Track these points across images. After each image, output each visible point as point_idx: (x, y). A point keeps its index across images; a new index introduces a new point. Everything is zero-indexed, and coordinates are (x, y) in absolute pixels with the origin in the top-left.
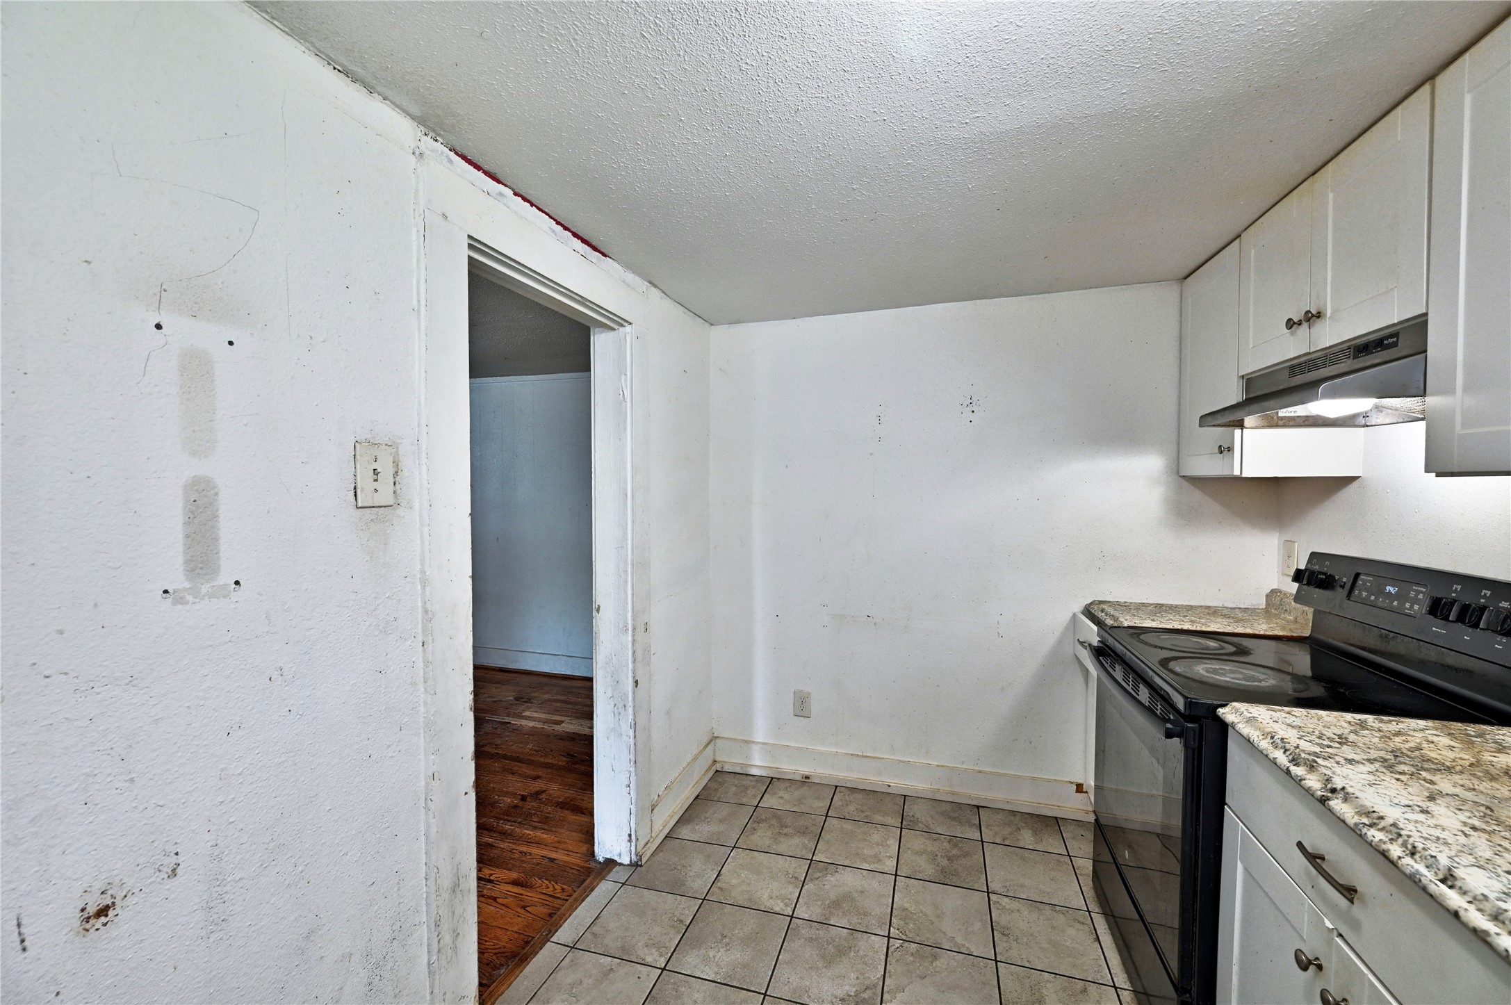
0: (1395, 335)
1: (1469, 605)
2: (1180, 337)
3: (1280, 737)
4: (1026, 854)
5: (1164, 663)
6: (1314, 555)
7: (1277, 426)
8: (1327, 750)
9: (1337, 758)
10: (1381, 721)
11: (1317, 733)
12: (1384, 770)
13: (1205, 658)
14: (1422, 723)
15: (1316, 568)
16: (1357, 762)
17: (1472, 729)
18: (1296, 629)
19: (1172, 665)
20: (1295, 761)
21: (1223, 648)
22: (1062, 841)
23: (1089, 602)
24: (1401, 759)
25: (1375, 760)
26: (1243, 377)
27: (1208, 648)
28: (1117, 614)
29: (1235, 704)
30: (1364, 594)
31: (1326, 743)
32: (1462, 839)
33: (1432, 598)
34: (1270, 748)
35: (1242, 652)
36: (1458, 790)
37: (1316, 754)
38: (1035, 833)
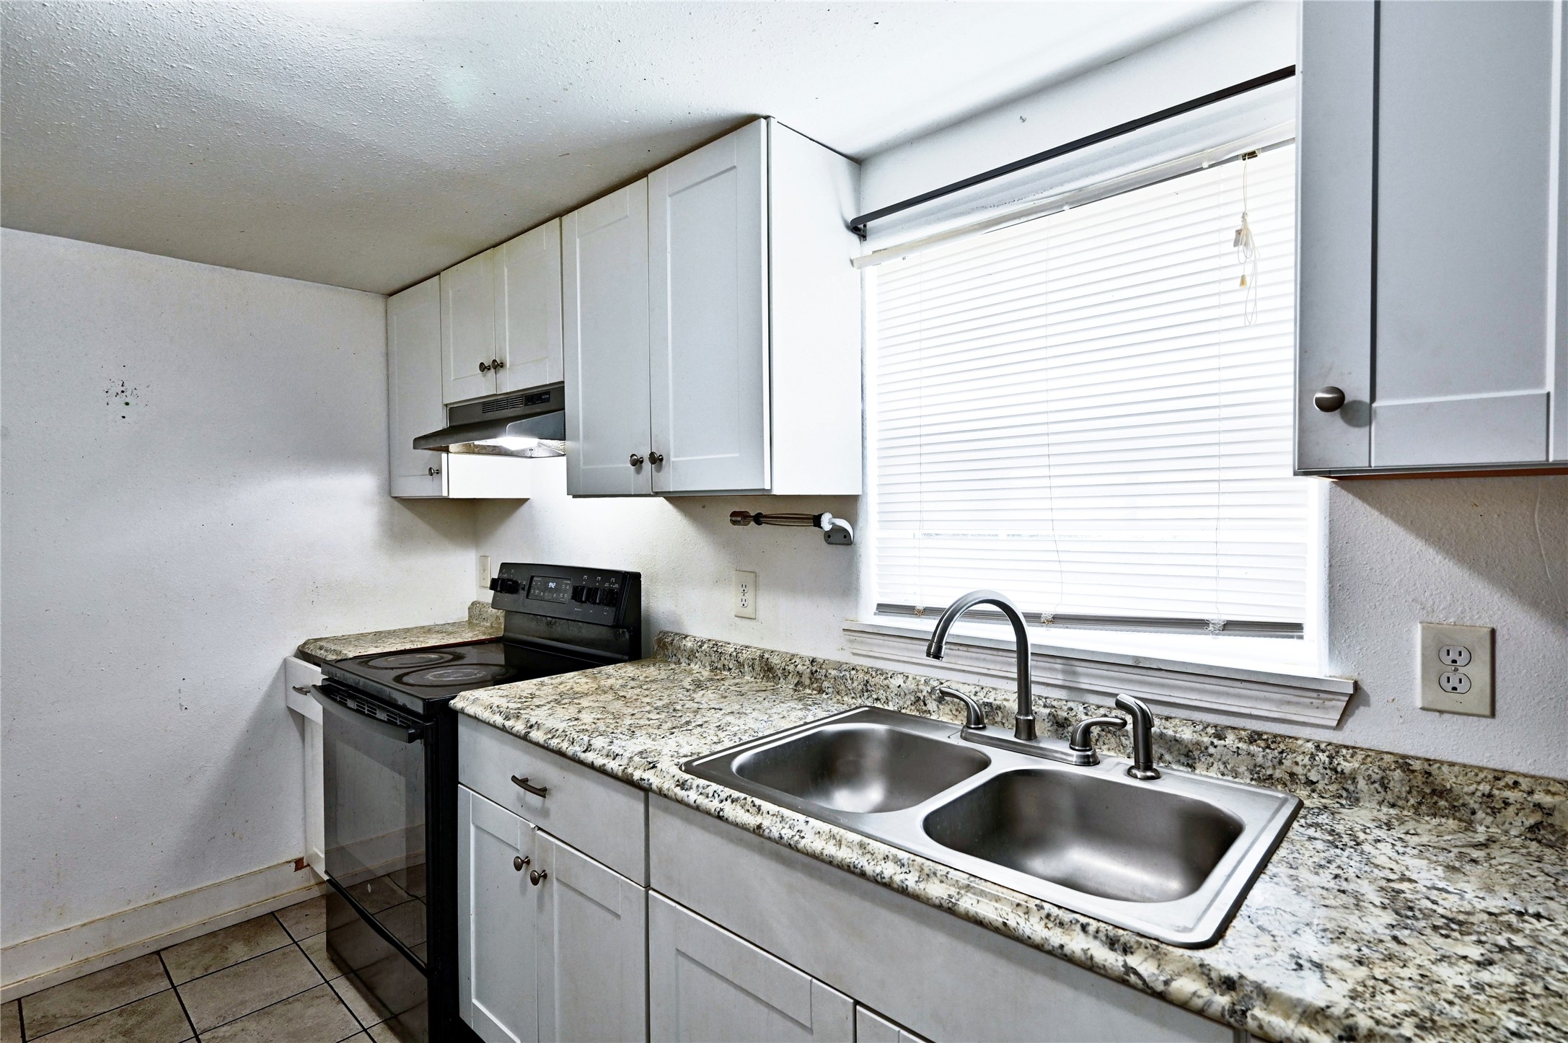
0: (547, 393)
1: (592, 588)
2: (387, 354)
3: (496, 705)
4: (241, 968)
5: (398, 679)
6: (504, 566)
7: (474, 453)
8: (525, 704)
9: (531, 707)
10: (552, 679)
11: (518, 696)
12: (556, 705)
13: (431, 668)
14: (572, 674)
15: (505, 576)
16: (543, 705)
17: (596, 670)
18: (493, 632)
19: (405, 679)
20: (507, 718)
21: (442, 658)
22: (285, 932)
23: (302, 642)
24: (564, 697)
25: (551, 701)
26: (446, 405)
27: (431, 660)
28: (338, 648)
29: (462, 693)
30: (537, 591)
31: (523, 700)
32: (594, 726)
33: (574, 587)
34: (491, 715)
35: (459, 657)
36: (590, 704)
37: (519, 708)
38: (247, 941)
